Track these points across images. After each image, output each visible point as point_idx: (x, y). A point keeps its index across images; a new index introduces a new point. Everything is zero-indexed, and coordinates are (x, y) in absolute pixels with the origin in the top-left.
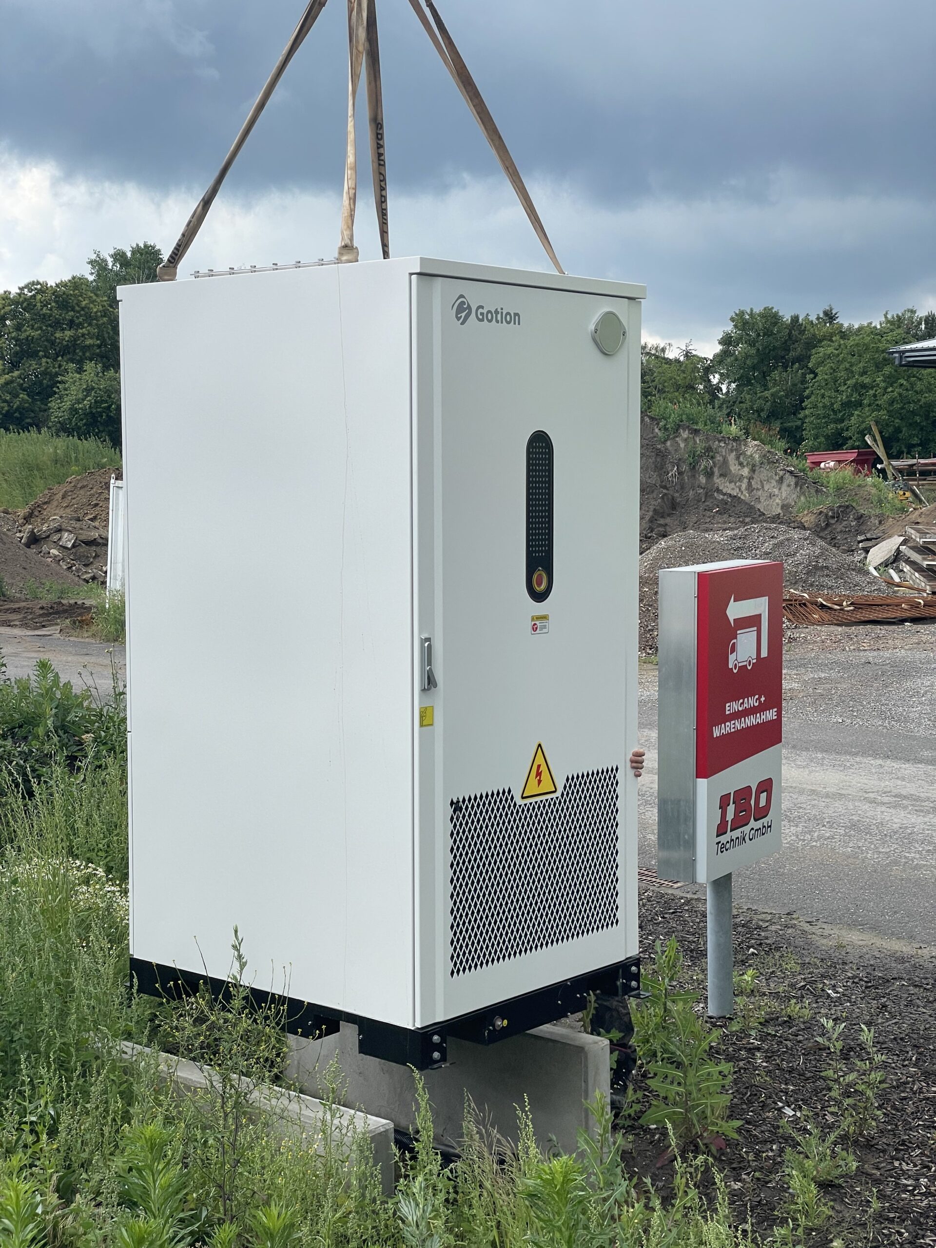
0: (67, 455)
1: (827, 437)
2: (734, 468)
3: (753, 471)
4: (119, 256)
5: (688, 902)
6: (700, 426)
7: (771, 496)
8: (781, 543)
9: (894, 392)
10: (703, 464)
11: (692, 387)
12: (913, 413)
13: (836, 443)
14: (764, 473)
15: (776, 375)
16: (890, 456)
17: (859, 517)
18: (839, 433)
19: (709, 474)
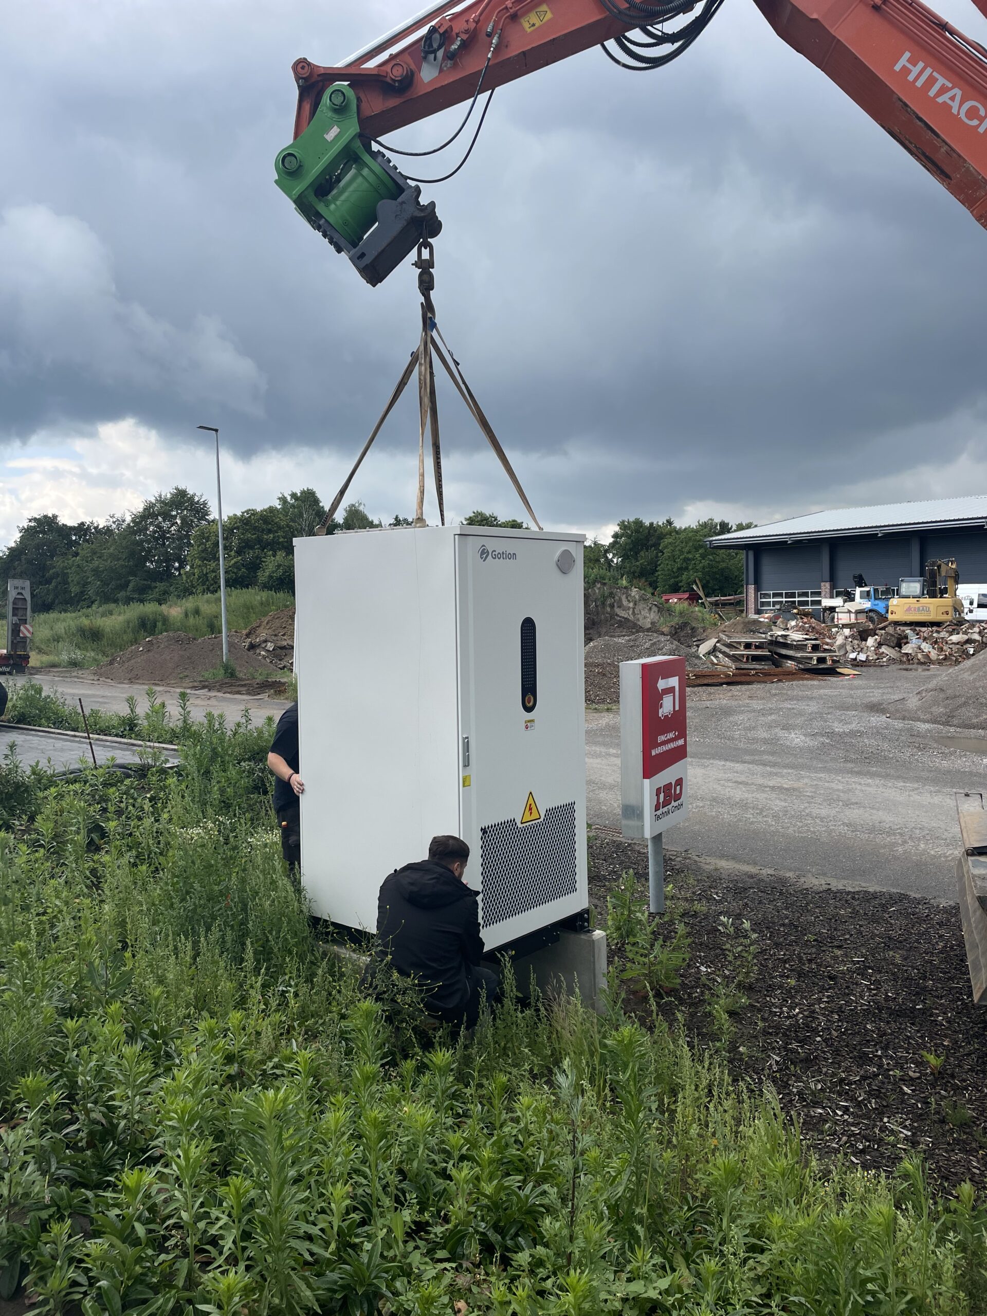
0: (267, 600)
1: (670, 586)
2: (625, 603)
3: (635, 604)
4: (294, 495)
5: (629, 845)
6: (606, 581)
7: (645, 618)
8: (655, 644)
9: (705, 562)
10: (609, 602)
11: (598, 560)
12: (715, 573)
13: (675, 589)
14: (641, 605)
15: (642, 553)
16: (707, 596)
17: (693, 629)
18: (677, 583)
19: (612, 606)
